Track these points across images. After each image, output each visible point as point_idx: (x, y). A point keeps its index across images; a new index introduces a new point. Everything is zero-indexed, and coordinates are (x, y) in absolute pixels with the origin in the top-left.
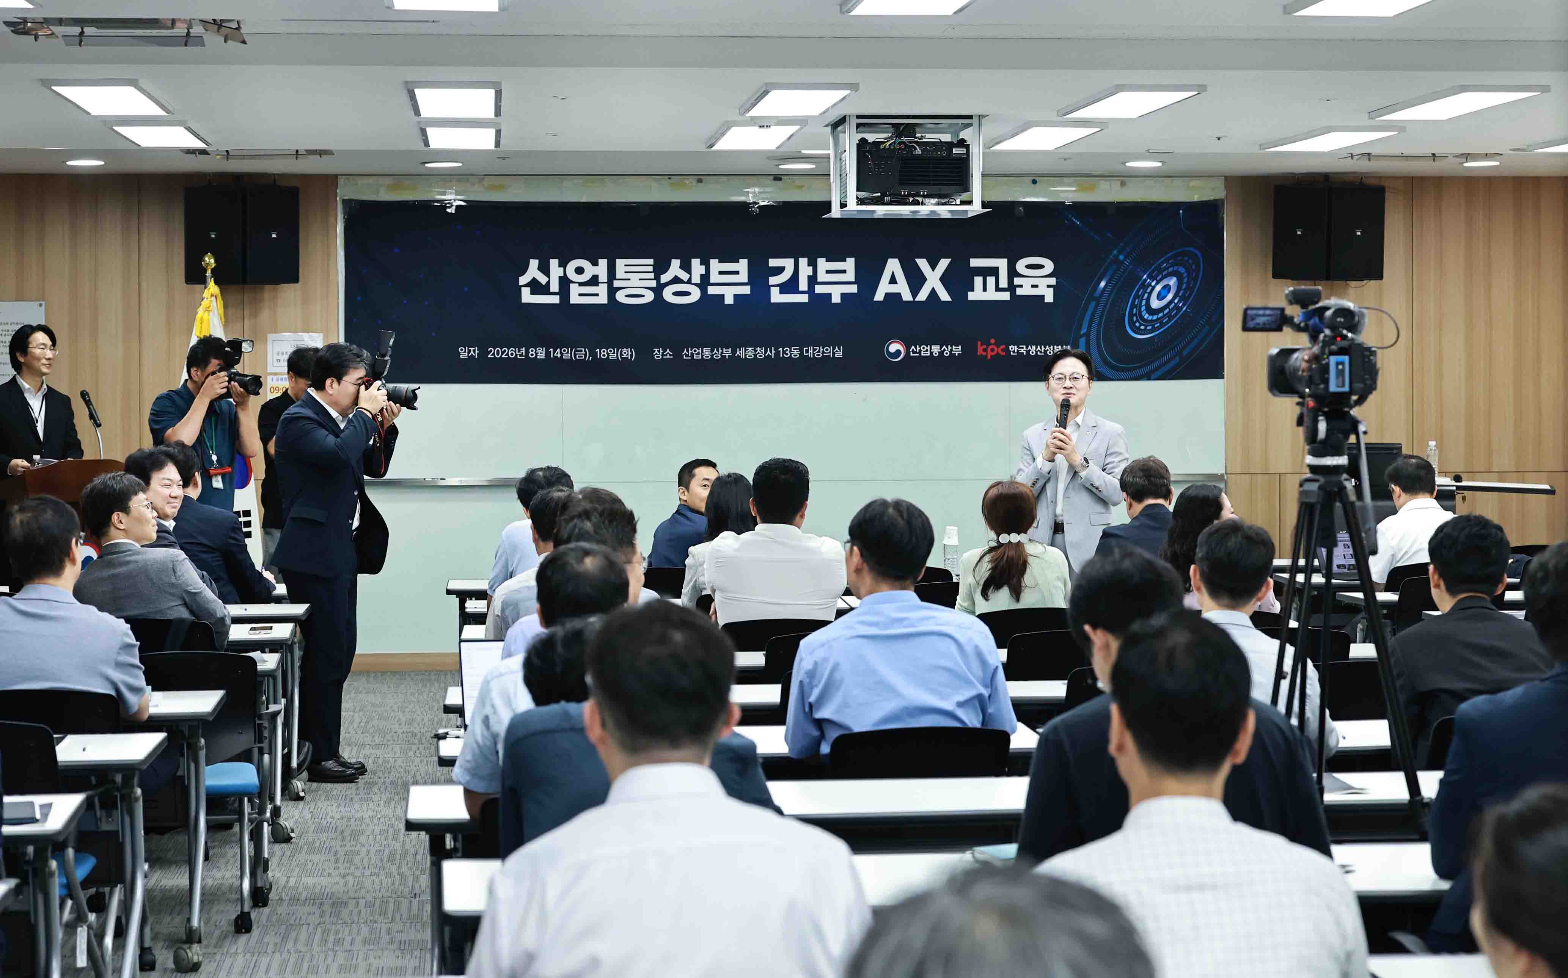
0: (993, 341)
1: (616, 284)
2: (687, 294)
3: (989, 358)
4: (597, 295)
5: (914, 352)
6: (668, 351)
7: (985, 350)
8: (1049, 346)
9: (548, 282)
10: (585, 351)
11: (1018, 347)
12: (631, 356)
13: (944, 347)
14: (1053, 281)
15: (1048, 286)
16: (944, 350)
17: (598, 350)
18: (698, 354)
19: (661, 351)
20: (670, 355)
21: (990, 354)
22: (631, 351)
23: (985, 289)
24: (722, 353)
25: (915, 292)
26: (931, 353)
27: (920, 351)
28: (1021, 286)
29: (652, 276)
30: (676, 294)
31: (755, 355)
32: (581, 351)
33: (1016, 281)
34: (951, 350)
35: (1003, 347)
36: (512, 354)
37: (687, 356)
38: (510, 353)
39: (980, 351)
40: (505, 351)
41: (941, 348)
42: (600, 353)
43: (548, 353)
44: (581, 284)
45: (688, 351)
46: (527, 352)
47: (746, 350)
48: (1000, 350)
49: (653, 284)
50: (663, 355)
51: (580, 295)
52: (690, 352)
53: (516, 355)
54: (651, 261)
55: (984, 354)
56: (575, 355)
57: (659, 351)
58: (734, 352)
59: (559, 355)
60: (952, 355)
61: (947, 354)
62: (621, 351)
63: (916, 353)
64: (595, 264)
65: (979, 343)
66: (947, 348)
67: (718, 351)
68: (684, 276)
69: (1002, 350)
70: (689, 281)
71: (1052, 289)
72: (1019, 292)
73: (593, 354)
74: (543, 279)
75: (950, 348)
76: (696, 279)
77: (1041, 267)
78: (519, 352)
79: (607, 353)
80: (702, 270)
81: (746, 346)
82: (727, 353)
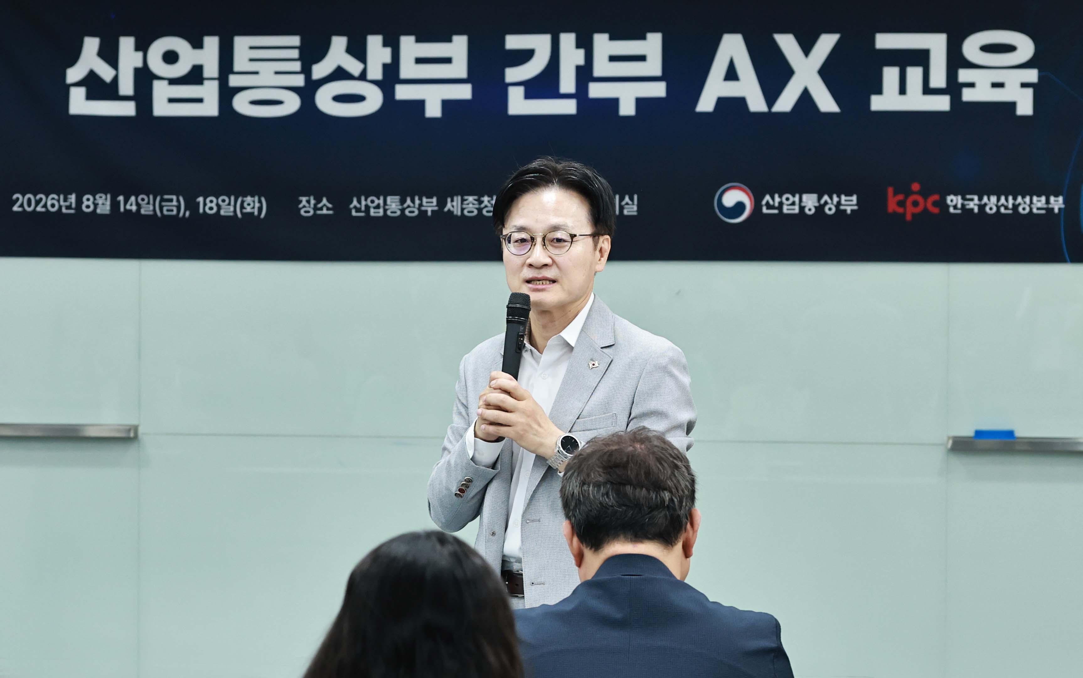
0: (916, 187)
1: (234, 81)
2: (358, 98)
3: (909, 217)
4: (200, 100)
5: (769, 206)
6: (325, 201)
7: (901, 204)
8: (1023, 197)
9: (115, 80)
10: (178, 201)
11: (964, 199)
12: (260, 209)
13: (826, 198)
14: (1032, 75)
15: (1024, 85)
16: (826, 203)
17: (201, 199)
18: (378, 207)
19: (313, 202)
20: (328, 209)
21: (910, 211)
22: (260, 202)
23: (902, 90)
24: (421, 205)
25: (771, 97)
26: (802, 208)
27: (781, 204)
28: (972, 85)
29: (297, 66)
30: (339, 99)
31: (480, 210)
32: (171, 200)
33: (964, 75)
34: (839, 203)
35: (936, 197)
36: (53, 206)
37: (358, 210)
38: (49, 203)
39: (892, 206)
40: (41, 199)
41: (819, 199)
42: (205, 204)
43: (115, 205)
44: (173, 82)
45: (359, 202)
46: (79, 202)
47: (463, 200)
48: (930, 203)
49: (299, 81)
50: (315, 209)
51: (171, 100)
52: (363, 203)
53: (60, 207)
54: (295, 40)
55: (900, 210)
56: (161, 208)
57: (308, 202)
58: (442, 203)
59: (134, 208)
60: (840, 212)
61: (830, 210)
62: (243, 202)
63: (772, 207)
64: (197, 44)
65: (890, 190)
66: (831, 198)
67: (413, 201)
68: (354, 67)
69: (935, 204)
70: (363, 77)
71: (1029, 92)
72: (968, 95)
73: (192, 205)
74: (106, 73)
75: (835, 199)
76: (375, 73)
77: (1009, 49)
78: (65, 200)
79: (218, 205)
80: (386, 55)
81: (464, 193)
82: (430, 205)
